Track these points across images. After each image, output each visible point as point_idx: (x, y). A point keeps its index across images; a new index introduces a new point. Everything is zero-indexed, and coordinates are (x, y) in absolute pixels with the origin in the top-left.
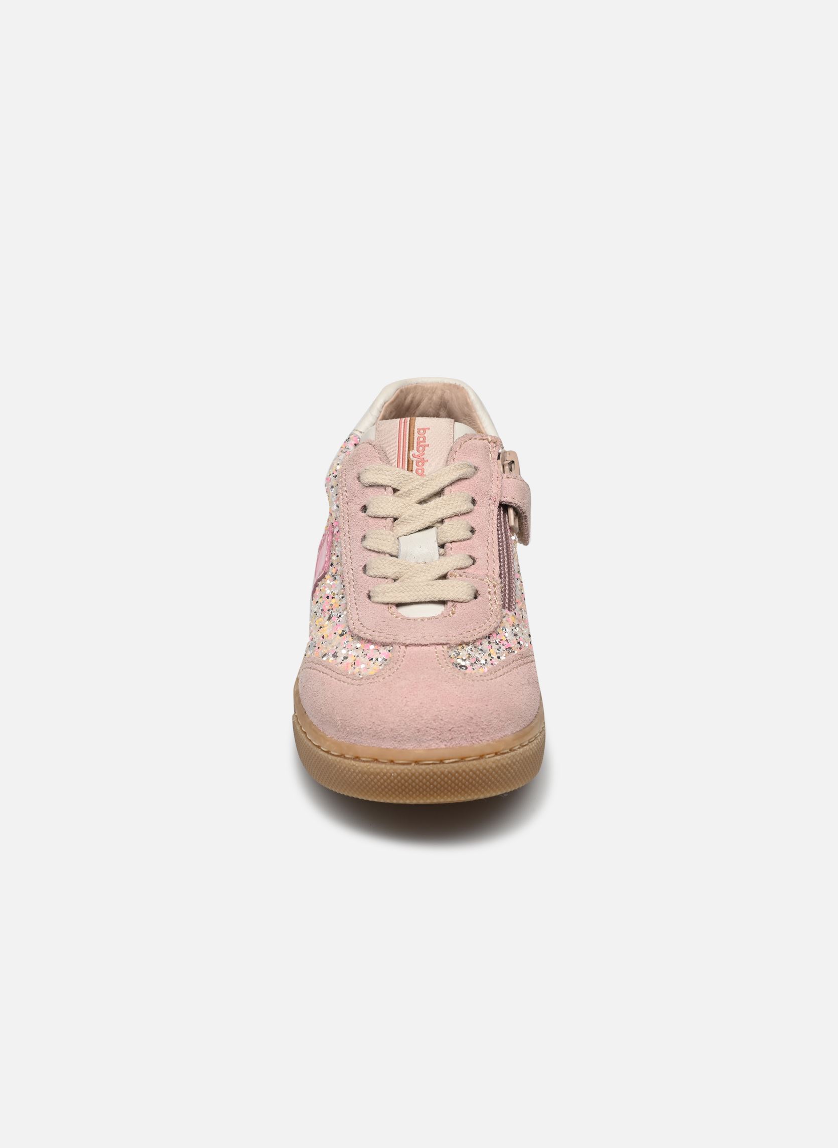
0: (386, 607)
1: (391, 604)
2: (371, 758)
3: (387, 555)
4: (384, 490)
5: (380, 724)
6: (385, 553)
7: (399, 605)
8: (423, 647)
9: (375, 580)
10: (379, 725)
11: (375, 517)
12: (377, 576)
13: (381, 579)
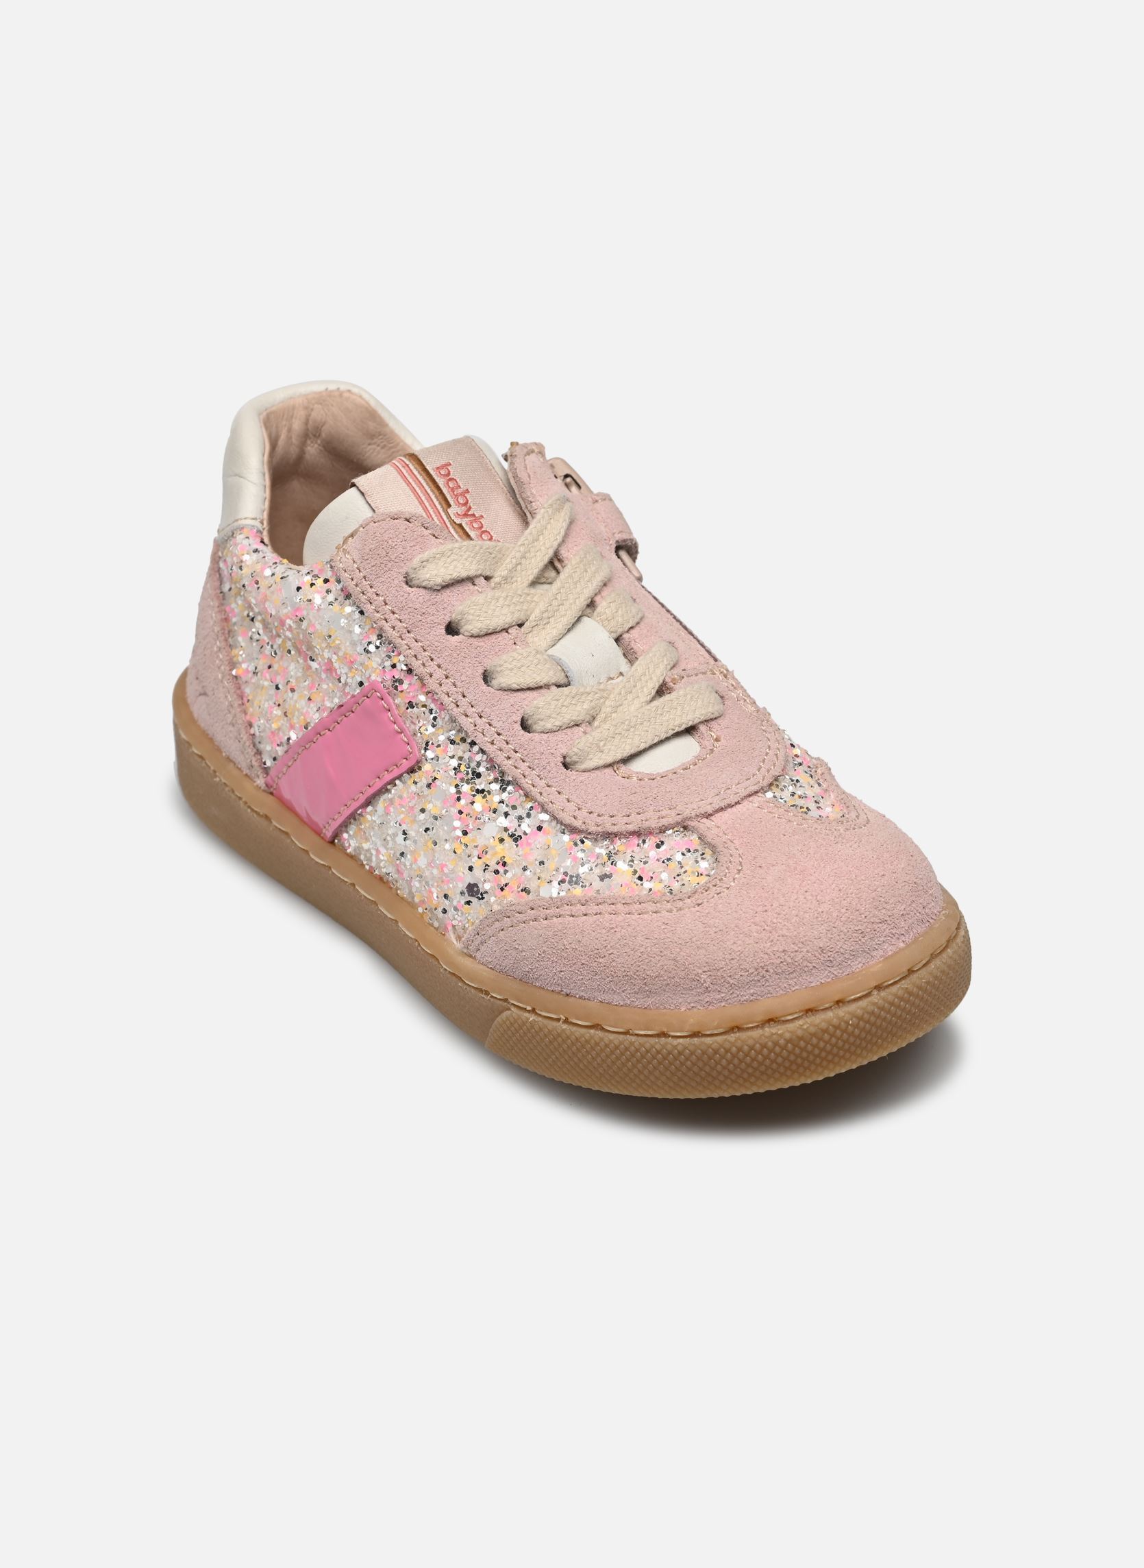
0: (609, 771)
1: (618, 762)
2: (802, 1011)
3: (554, 688)
4: (471, 587)
5: (797, 948)
6: (547, 686)
7: (626, 760)
8: (734, 808)
9: (560, 735)
10: (796, 951)
11: (486, 635)
12: (561, 727)
13: (569, 731)
